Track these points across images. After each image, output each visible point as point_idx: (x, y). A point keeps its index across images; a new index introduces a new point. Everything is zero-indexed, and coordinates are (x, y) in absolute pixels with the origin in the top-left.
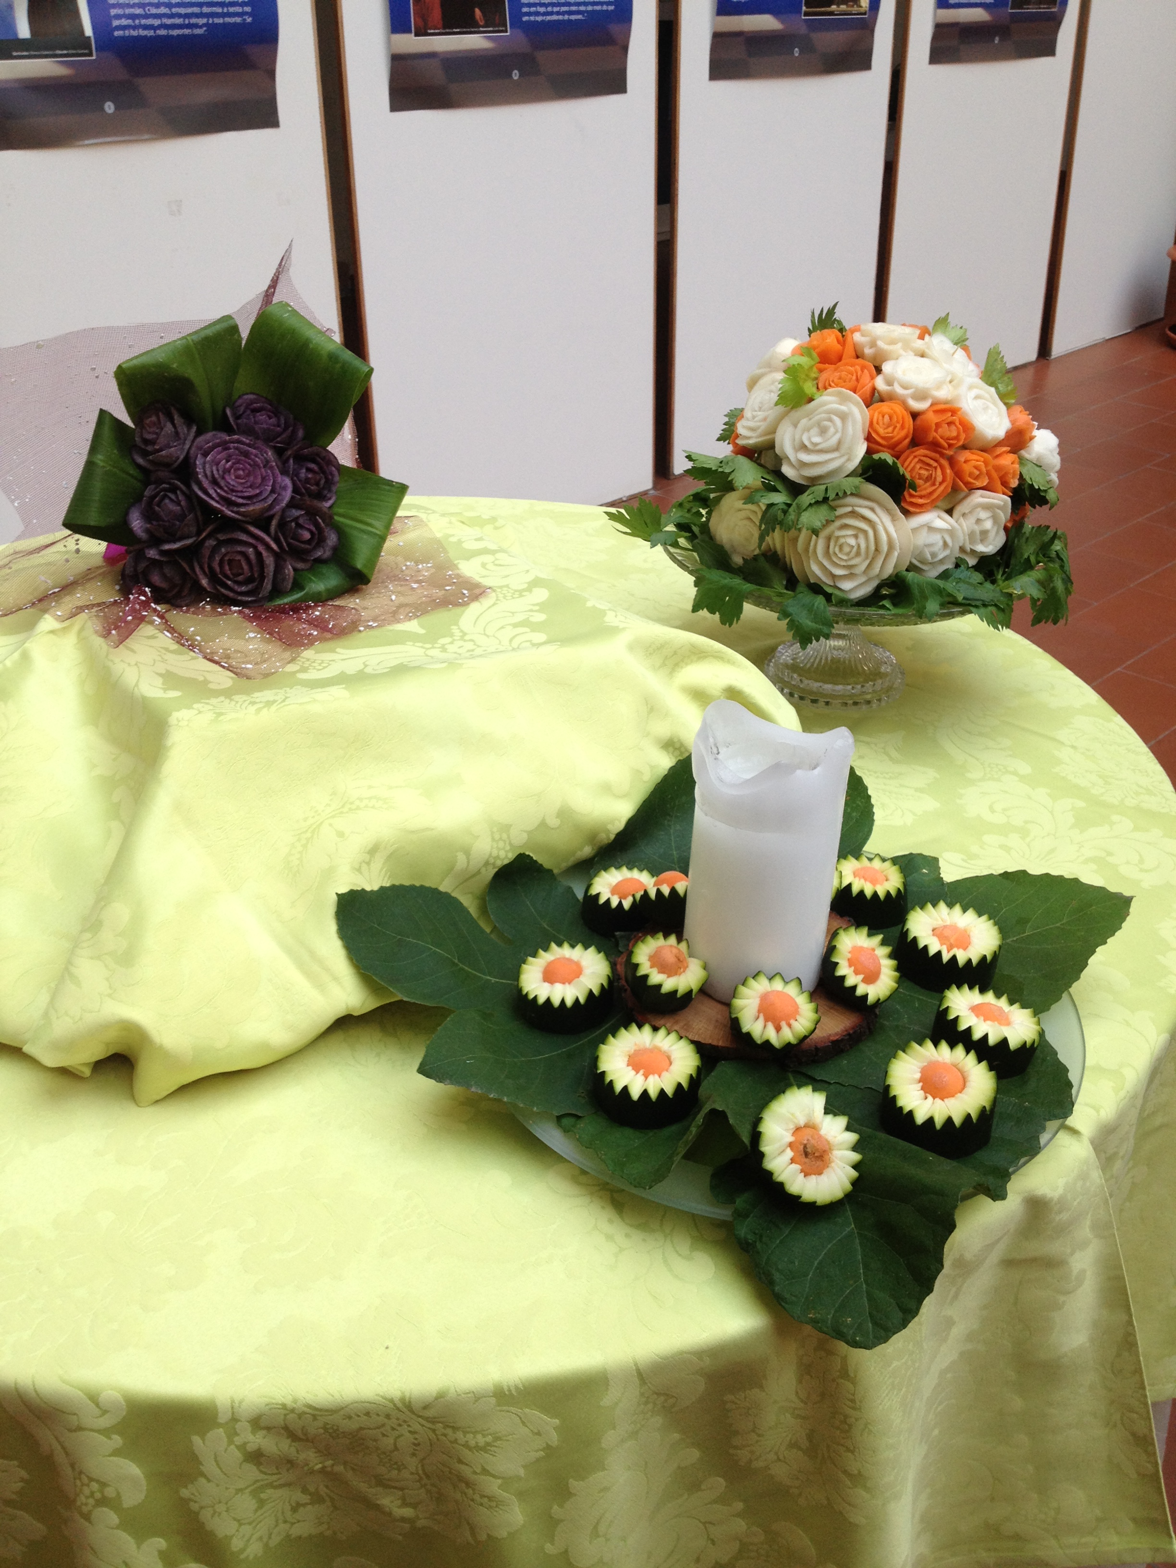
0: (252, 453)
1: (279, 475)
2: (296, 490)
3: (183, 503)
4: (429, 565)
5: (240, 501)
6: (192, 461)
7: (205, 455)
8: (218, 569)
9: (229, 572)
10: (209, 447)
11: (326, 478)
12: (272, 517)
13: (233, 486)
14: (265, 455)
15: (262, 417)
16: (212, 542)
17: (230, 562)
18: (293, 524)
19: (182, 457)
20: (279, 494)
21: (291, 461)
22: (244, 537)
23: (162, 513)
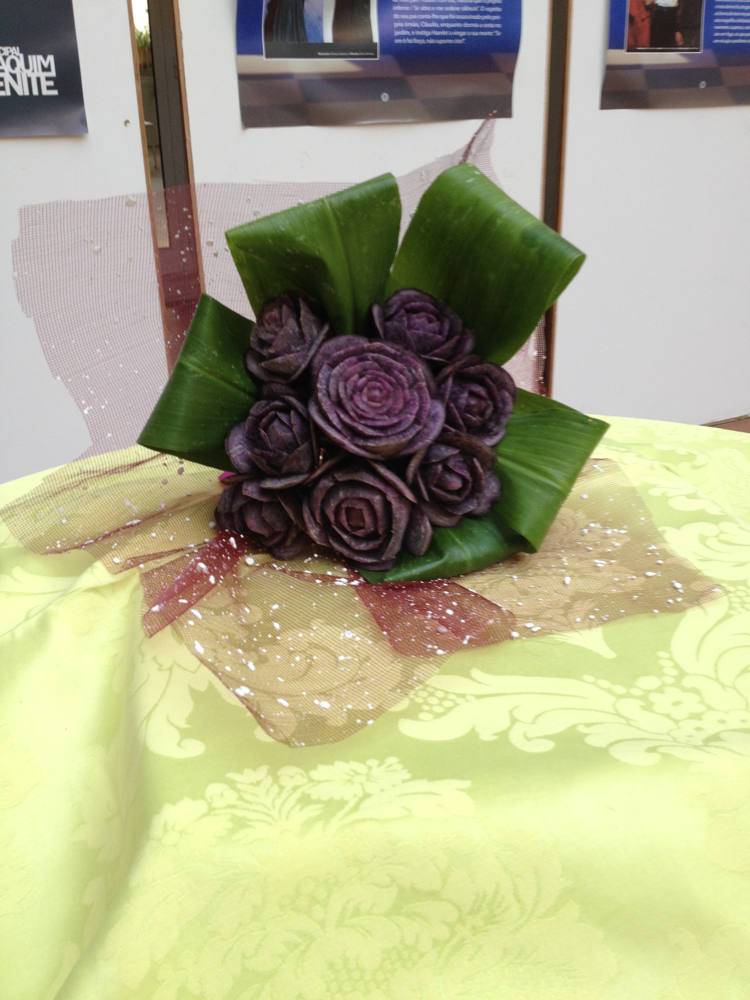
0: (396, 368)
1: (429, 400)
2: (450, 420)
3: (295, 429)
4: (622, 531)
5: (370, 432)
6: (315, 373)
7: (333, 366)
8: (332, 518)
9: (345, 524)
10: (339, 356)
11: (496, 407)
12: (410, 457)
13: (363, 411)
14: (414, 371)
15: (419, 320)
16: (327, 483)
17: (349, 511)
18: (440, 467)
19: (303, 366)
20: (425, 426)
21: (450, 382)
22: (369, 480)
23: (267, 439)
